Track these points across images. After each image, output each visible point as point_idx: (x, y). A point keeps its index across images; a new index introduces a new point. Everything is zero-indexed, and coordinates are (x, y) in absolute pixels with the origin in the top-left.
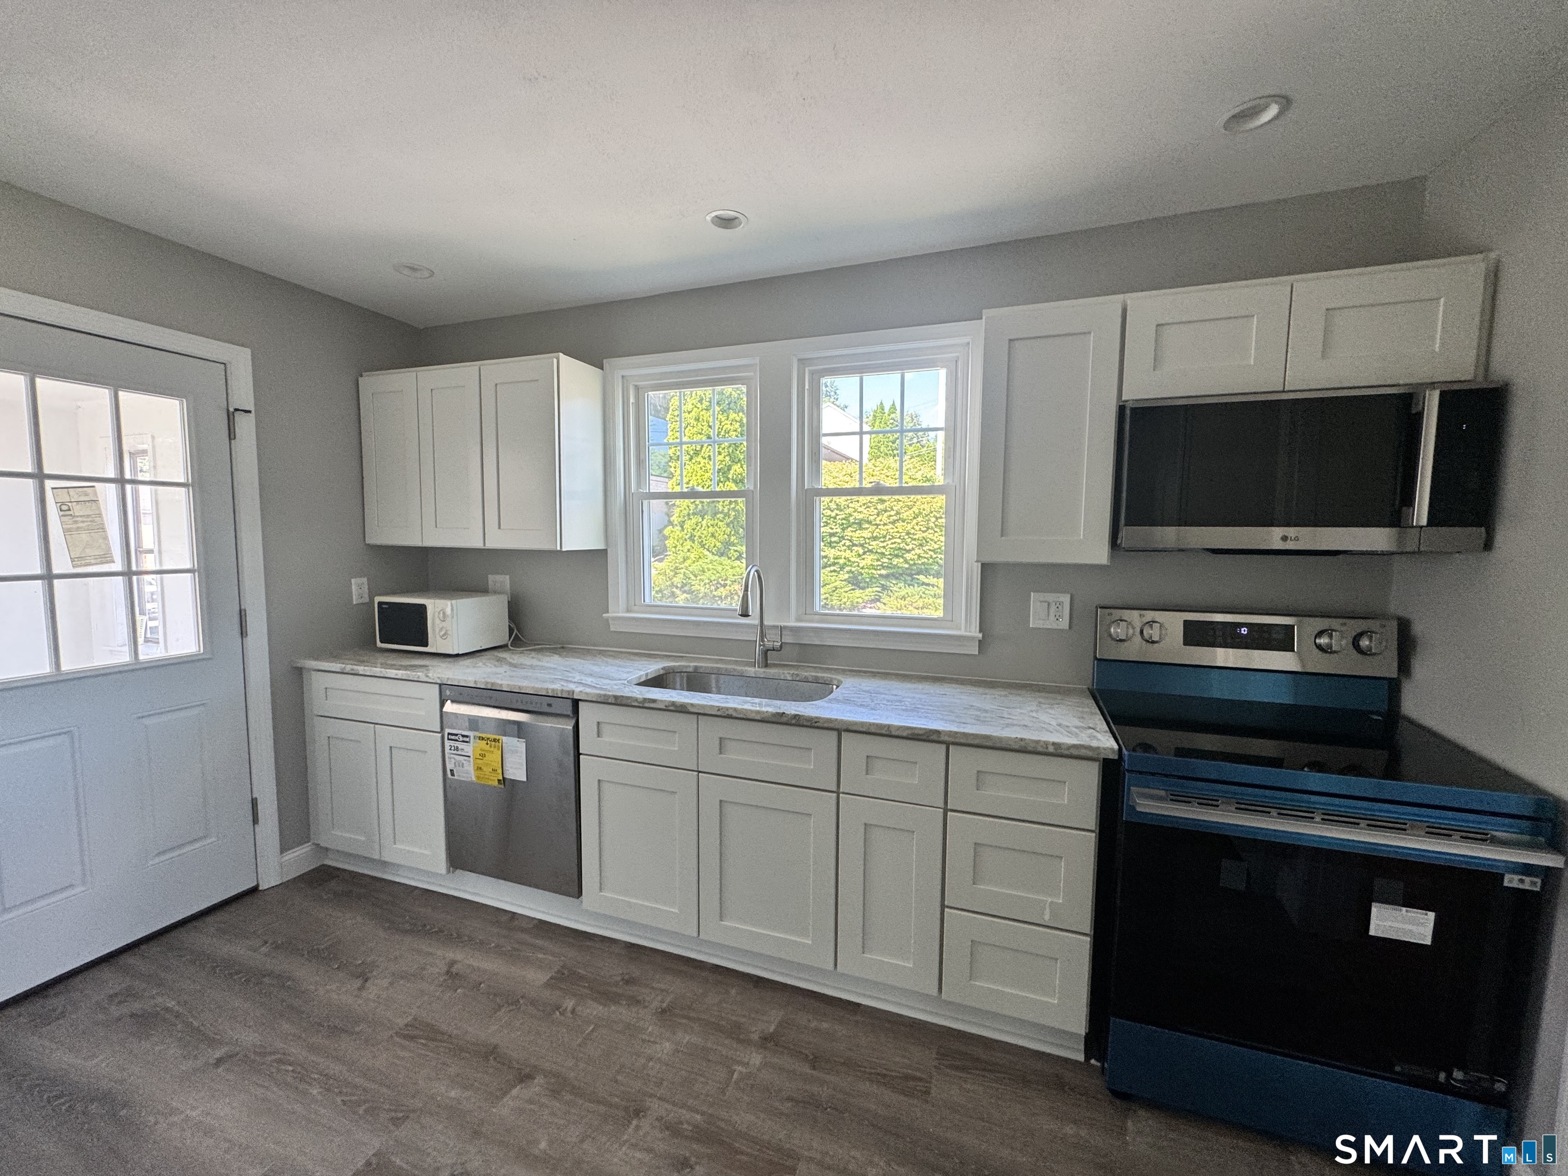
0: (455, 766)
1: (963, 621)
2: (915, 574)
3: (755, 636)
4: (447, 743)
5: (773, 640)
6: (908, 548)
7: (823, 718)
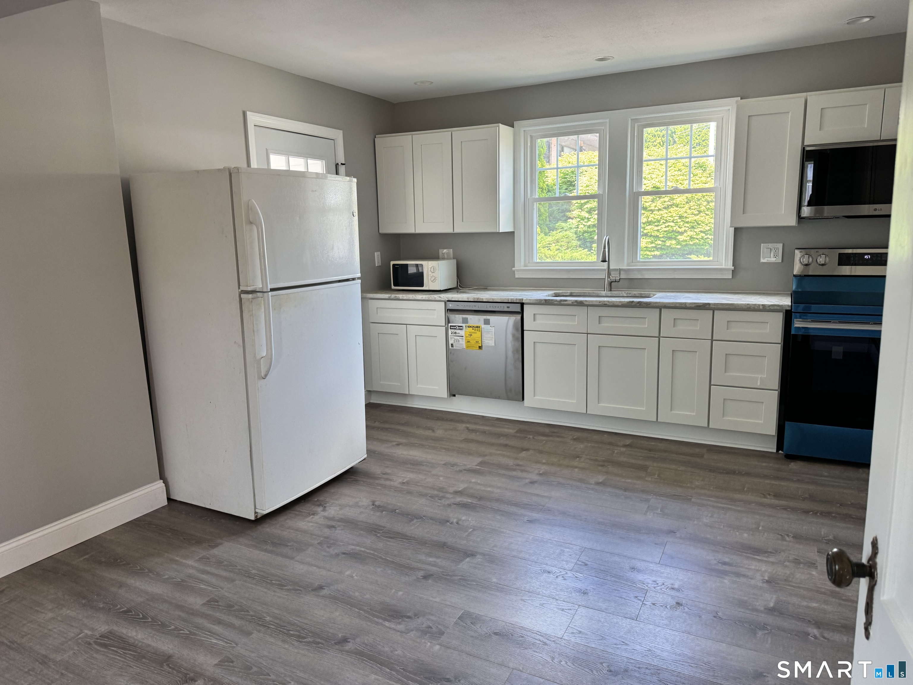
0: (454, 342)
1: (724, 262)
2: (687, 254)
3: (604, 275)
4: (450, 331)
5: (615, 276)
6: (680, 230)
7: (653, 302)
